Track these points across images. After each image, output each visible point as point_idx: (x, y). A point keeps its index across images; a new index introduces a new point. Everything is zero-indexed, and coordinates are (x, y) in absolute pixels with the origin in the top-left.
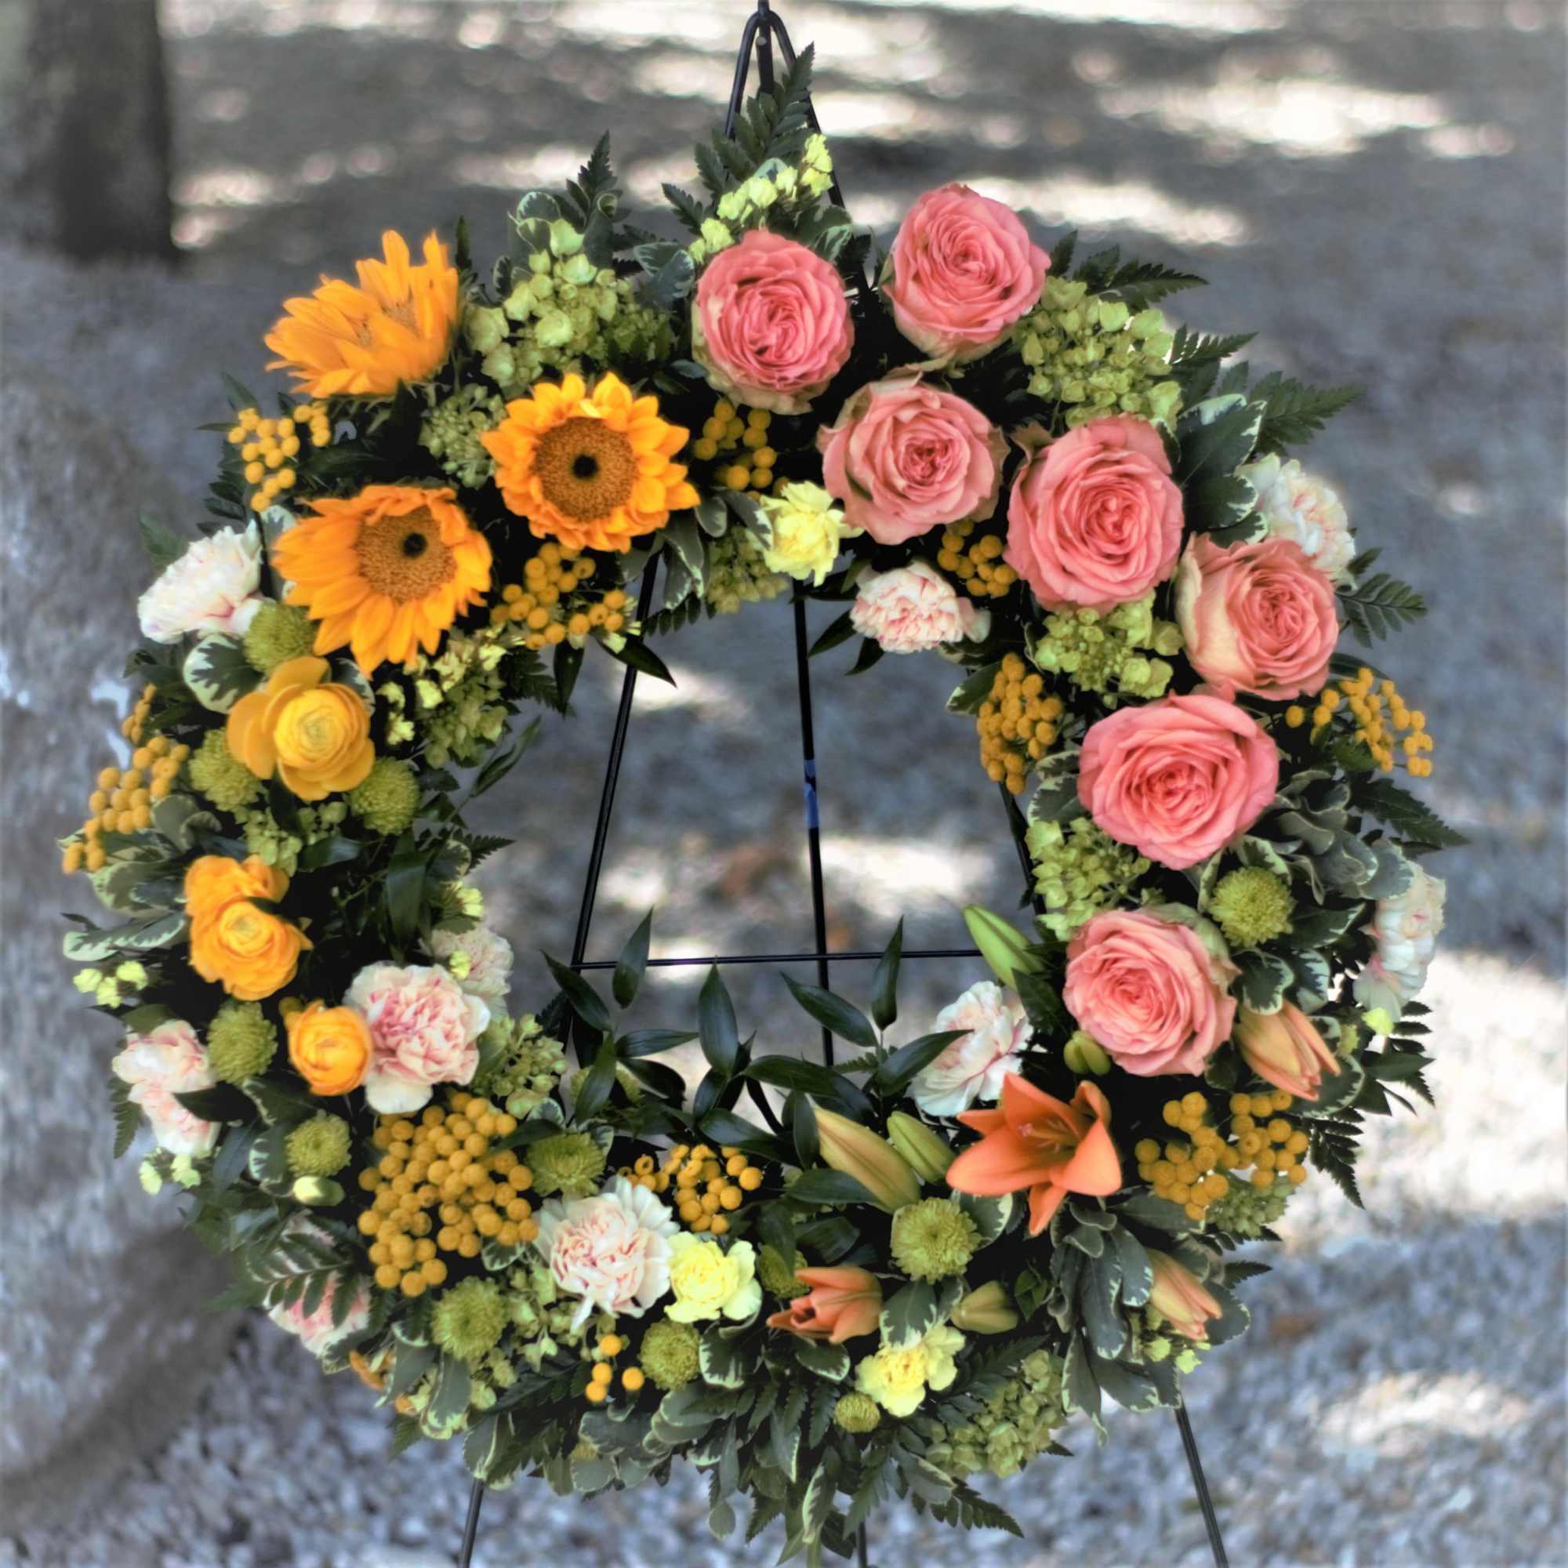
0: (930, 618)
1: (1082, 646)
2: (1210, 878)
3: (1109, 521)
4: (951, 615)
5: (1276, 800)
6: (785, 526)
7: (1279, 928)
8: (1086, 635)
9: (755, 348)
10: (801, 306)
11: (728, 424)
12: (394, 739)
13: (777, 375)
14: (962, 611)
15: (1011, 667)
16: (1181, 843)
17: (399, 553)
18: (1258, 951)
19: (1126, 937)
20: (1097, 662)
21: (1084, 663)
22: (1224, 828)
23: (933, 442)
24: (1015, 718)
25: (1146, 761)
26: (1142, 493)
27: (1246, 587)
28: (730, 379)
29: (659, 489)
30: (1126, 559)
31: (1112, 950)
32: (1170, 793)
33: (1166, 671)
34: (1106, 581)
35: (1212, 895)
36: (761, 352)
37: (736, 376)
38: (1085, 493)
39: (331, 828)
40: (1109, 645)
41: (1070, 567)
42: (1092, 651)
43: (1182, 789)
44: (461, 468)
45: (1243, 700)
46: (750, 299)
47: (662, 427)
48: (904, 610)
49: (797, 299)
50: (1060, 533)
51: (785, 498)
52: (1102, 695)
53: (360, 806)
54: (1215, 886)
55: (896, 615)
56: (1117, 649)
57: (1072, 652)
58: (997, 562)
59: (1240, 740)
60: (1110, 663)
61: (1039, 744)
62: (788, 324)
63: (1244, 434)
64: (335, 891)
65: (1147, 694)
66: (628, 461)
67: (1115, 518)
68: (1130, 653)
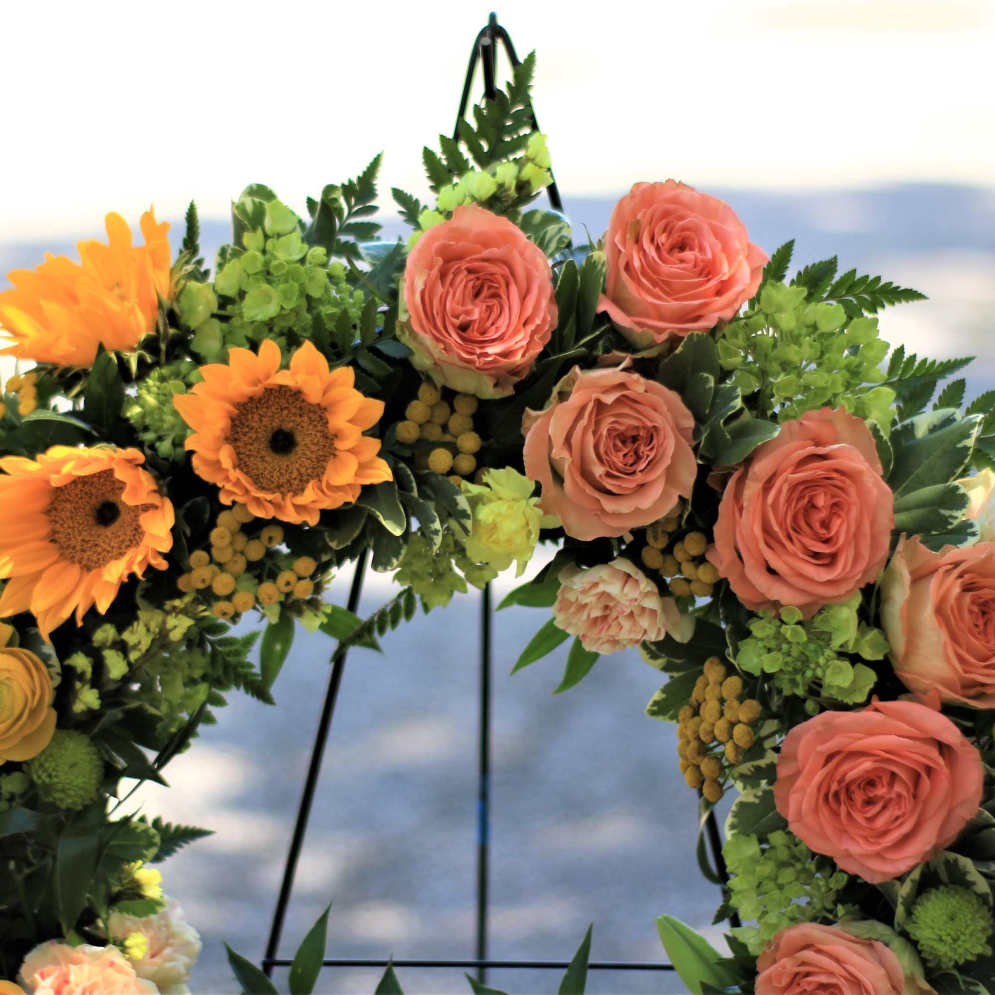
0: (631, 614)
1: (785, 647)
2: (908, 894)
3: (817, 518)
4: (653, 612)
5: (980, 814)
6: (485, 514)
7: (979, 950)
8: (788, 635)
9: (457, 322)
10: (508, 285)
11: (432, 407)
12: (78, 707)
13: (478, 351)
14: (665, 609)
15: (712, 670)
16: (879, 855)
17: (91, 520)
18: (955, 972)
19: (819, 951)
20: (799, 665)
21: (786, 664)
22: (925, 842)
23: (637, 428)
24: (711, 720)
25: (845, 767)
26: (852, 491)
27: (956, 590)
28: (431, 355)
29: (352, 464)
30: (831, 560)
31: (803, 964)
32: (869, 802)
33: (870, 678)
34: (811, 580)
35: (909, 913)
36: (463, 328)
37: (437, 350)
38: (793, 488)
39: (11, 799)
40: (812, 646)
41: (775, 564)
42: (795, 652)
43: (882, 797)
44: (160, 438)
45: (948, 709)
46: (455, 274)
47: (358, 398)
48: (606, 607)
49: (505, 277)
50: (766, 529)
51: (487, 485)
52: (804, 701)
53: (40, 777)
54: (914, 903)
55: (597, 613)
56: (821, 650)
57: (773, 654)
58: (699, 560)
59: (943, 748)
60: (812, 666)
61: (737, 747)
62: (494, 301)
63: (960, 445)
64: (12, 865)
65: (849, 701)
66: (326, 437)
67: (823, 514)
68: (833, 655)
